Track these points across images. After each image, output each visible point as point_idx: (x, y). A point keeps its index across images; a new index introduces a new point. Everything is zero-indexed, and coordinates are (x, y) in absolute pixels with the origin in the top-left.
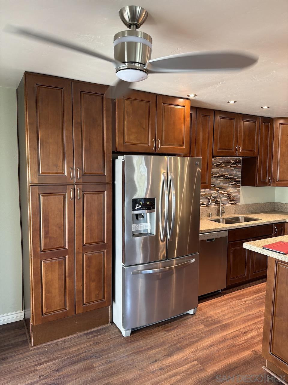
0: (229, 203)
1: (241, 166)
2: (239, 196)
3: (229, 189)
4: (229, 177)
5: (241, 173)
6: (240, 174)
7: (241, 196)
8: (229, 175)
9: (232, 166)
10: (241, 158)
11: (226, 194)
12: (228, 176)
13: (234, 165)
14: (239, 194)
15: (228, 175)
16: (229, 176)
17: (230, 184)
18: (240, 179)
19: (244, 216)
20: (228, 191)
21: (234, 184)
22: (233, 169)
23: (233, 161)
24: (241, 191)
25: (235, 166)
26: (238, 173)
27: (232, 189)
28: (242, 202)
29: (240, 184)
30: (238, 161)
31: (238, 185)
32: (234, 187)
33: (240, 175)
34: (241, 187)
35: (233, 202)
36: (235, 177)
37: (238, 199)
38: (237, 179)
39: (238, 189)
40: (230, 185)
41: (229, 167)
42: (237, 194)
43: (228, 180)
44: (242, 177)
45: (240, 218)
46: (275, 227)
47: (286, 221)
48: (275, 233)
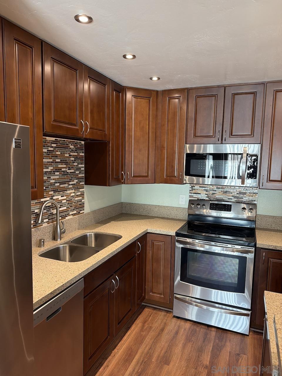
0: (70, 213)
1: (83, 154)
2: (83, 201)
3: (68, 192)
4: (68, 173)
5: (83, 166)
6: (83, 167)
7: (86, 201)
8: (69, 169)
9: (71, 154)
10: (83, 142)
11: (65, 201)
12: (66, 171)
13: (75, 152)
14: (83, 198)
15: (67, 170)
16: (69, 171)
17: (70, 183)
18: (84, 175)
19: (94, 231)
20: (67, 196)
21: (75, 183)
22: (73, 159)
23: (72, 147)
24: (85, 193)
25: (76, 154)
26: (80, 166)
27: (73, 191)
28: (87, 209)
29: (84, 183)
30: (79, 146)
31: (81, 183)
32: (76, 187)
33: (83, 169)
34: (85, 186)
35: (75, 212)
36: (77, 172)
37: (81, 206)
38: (80, 175)
39: (81, 190)
40: (70, 185)
41: (68, 155)
42: (81, 198)
43: (66, 178)
44: (87, 171)
45: (88, 236)
46: (138, 243)
47: (148, 231)
48: (138, 252)
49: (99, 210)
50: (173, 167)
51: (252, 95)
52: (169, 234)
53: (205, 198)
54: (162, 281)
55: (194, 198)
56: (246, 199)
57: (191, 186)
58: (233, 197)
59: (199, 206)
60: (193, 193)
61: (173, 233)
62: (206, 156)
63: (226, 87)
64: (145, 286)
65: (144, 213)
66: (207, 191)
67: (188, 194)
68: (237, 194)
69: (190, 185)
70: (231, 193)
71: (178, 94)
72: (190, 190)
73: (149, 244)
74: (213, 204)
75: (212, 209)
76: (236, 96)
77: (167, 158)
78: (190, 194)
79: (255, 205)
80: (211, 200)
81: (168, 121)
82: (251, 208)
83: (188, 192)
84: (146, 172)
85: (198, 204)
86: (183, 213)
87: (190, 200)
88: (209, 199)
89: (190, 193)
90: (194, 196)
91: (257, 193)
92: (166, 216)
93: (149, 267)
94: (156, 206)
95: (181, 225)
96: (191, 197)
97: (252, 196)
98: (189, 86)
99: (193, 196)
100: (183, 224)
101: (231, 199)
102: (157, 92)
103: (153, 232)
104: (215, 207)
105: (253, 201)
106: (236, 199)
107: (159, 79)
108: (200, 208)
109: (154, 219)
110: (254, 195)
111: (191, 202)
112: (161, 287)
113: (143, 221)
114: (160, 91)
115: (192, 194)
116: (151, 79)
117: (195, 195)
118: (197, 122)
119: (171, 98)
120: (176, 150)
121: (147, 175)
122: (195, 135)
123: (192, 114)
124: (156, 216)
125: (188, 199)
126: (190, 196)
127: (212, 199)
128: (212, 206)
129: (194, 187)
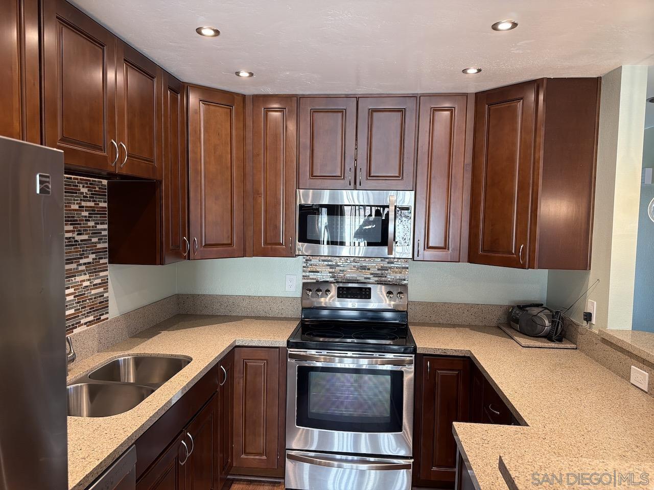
0: (83, 321)
1: (105, 205)
2: (105, 295)
3: (78, 279)
4: (76, 241)
5: (106, 226)
6: (105, 230)
7: (111, 295)
8: (78, 234)
9: (83, 204)
10: (105, 182)
11: (72, 297)
12: (74, 238)
13: (90, 201)
14: (106, 290)
15: (75, 235)
16: (78, 238)
17: (82, 261)
18: (106, 245)
19: (130, 352)
20: (76, 287)
21: (91, 261)
22: (86, 214)
23: (85, 190)
24: (109, 277)
25: (92, 204)
26: (99, 227)
27: (87, 277)
28: (114, 311)
29: (106, 261)
30: (97, 189)
31: (102, 261)
32: (93, 269)
33: (105, 233)
34: (110, 266)
35: (91, 318)
36: (95, 240)
37: (102, 306)
38: (99, 246)
39: (102, 274)
40: (80, 265)
41: (76, 207)
42: (101, 290)
43: (76, 250)
44: (113, 238)
45: (122, 363)
46: (222, 367)
47: (237, 344)
48: (222, 384)
49: (136, 311)
50: (276, 228)
51: (399, 114)
52: (276, 346)
53: (328, 279)
54: (262, 430)
55: (311, 279)
56: (390, 277)
57: (304, 260)
58: (372, 276)
59: (321, 293)
60: (310, 272)
61: (282, 342)
62: (318, 210)
63: (360, 99)
64: (232, 443)
65: (222, 312)
66: (331, 266)
67: (300, 274)
68: (378, 270)
69: (304, 258)
70: (369, 269)
71: (281, 104)
72: (304, 267)
73: (239, 367)
74: (343, 288)
75: (341, 296)
76: (375, 114)
77: (266, 211)
78: (304, 274)
79: (405, 286)
80: (337, 282)
81: (266, 148)
82: (399, 291)
83: (301, 270)
84: (228, 237)
85: (319, 290)
86: (293, 306)
87: (304, 284)
88: (336, 280)
89: (304, 271)
90: (311, 277)
91: (407, 268)
92: (263, 314)
93: (238, 409)
94: (244, 298)
95: (292, 327)
96: (305, 279)
97: (400, 273)
98: (300, 92)
99: (309, 276)
100: (295, 326)
101: (369, 278)
102: (244, 96)
103: (246, 345)
104: (344, 293)
105: (402, 280)
106: (377, 279)
107: (251, 74)
108: (322, 297)
109: (243, 321)
110: (404, 270)
111: (306, 287)
112: (261, 441)
113: (223, 326)
114: (250, 96)
115: (308, 274)
116: (237, 74)
117: (312, 275)
118: (315, 152)
119: (268, 110)
120: (280, 199)
121: (230, 242)
122: (312, 174)
123: (305, 140)
124: (245, 315)
125: (301, 282)
126: (303, 276)
127: (340, 280)
128: (341, 292)
129: (311, 260)
